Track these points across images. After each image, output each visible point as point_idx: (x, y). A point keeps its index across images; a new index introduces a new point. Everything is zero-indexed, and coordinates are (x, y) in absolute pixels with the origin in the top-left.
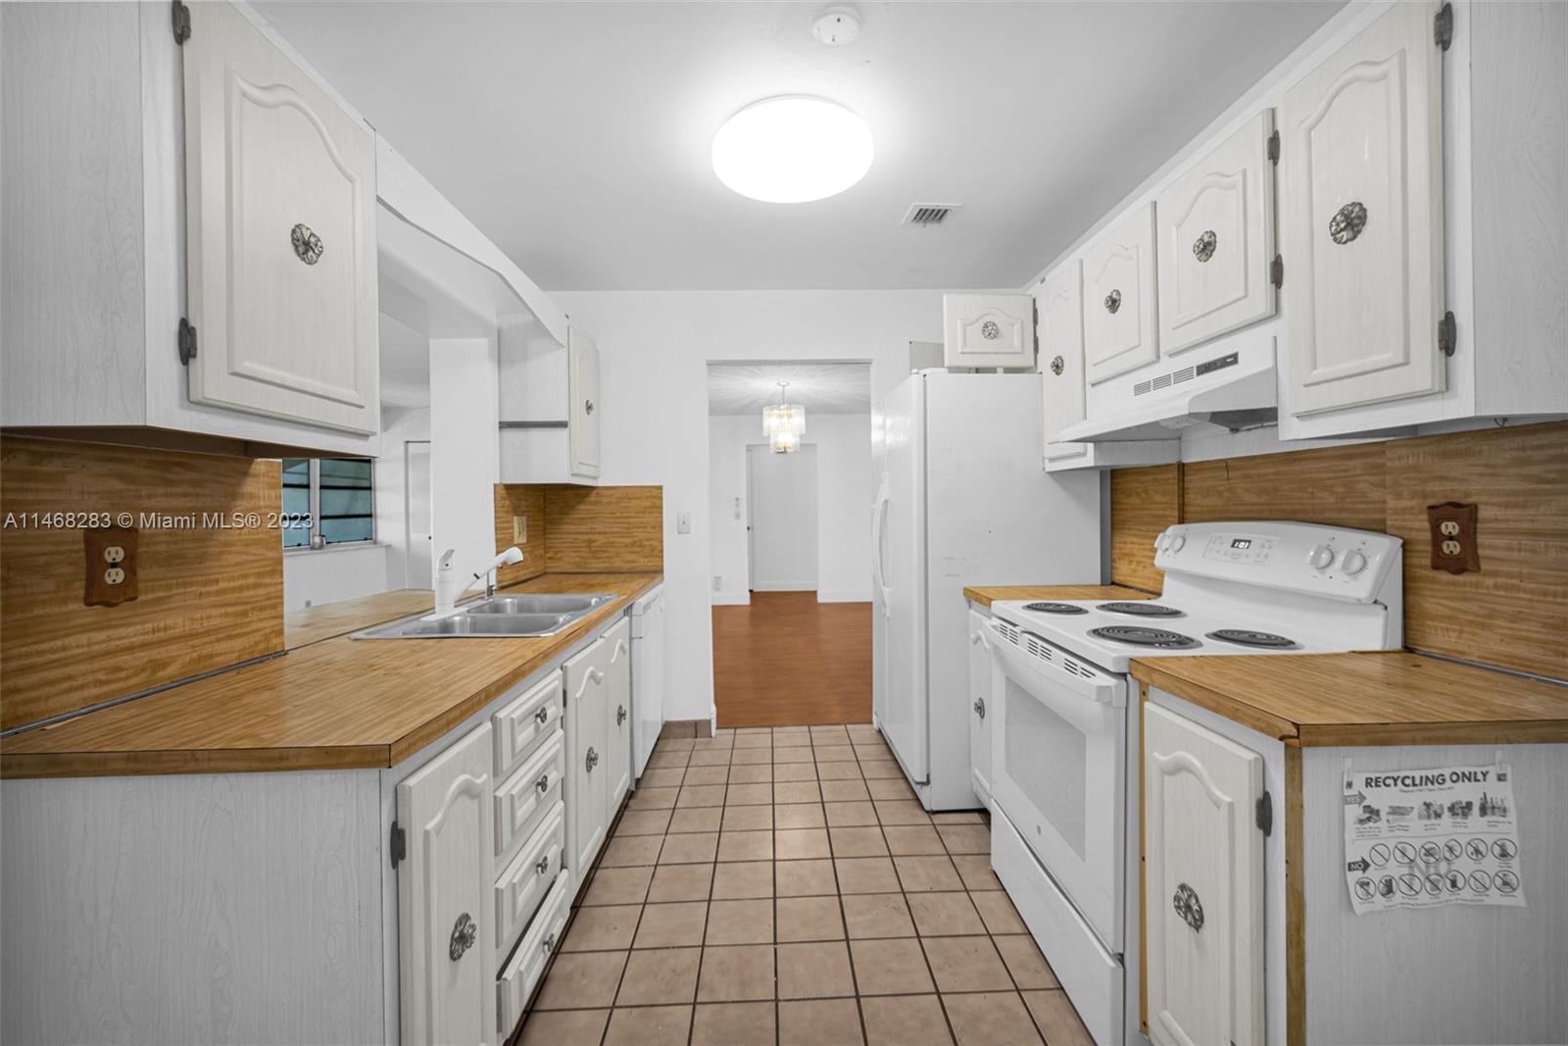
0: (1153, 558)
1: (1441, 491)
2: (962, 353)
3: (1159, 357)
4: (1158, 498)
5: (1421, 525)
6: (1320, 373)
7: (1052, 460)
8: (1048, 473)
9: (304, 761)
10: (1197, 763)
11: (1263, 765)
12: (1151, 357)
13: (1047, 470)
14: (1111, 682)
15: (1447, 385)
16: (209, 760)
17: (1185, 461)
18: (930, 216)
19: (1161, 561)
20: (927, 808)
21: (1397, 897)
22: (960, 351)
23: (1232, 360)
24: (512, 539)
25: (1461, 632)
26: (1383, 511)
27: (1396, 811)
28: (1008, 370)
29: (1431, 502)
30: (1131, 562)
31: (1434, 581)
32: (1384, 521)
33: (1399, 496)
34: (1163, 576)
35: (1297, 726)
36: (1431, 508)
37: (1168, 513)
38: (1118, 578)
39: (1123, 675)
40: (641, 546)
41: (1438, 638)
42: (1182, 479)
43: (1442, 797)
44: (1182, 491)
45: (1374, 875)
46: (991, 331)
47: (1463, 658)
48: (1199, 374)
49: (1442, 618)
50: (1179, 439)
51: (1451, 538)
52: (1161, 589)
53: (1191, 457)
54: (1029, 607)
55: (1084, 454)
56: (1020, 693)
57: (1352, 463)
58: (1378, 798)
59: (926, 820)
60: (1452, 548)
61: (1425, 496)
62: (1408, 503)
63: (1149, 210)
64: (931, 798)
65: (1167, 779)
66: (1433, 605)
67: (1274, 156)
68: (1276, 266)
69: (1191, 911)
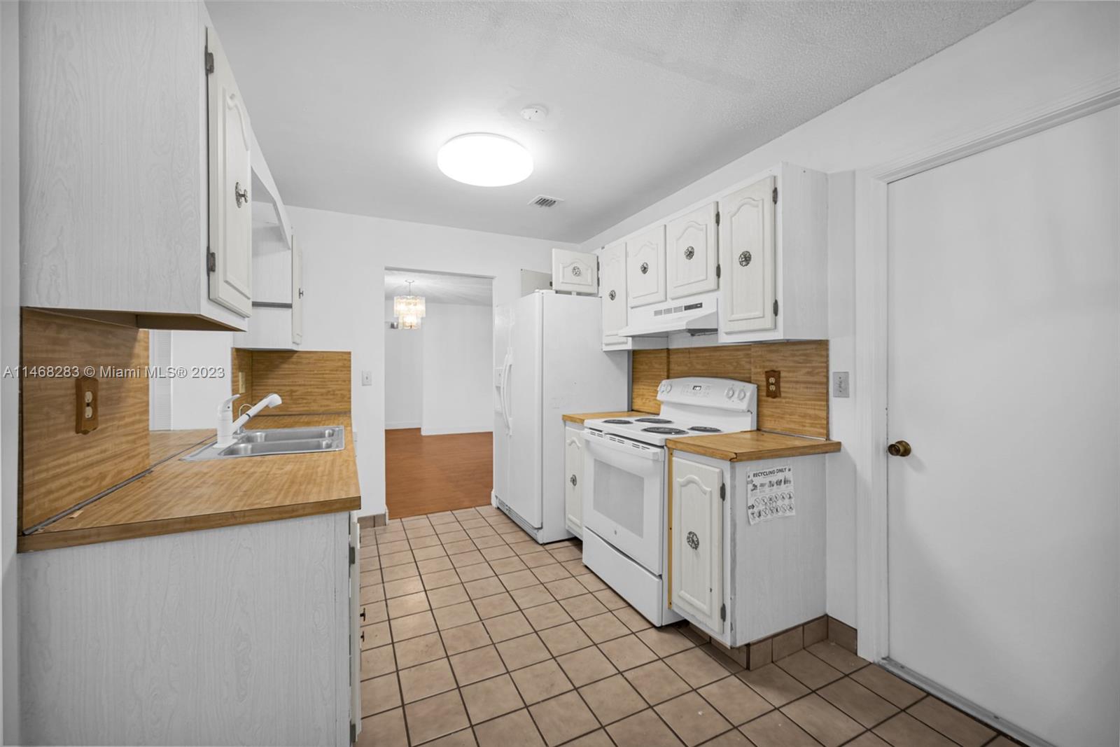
0: (656, 396)
1: (770, 366)
2: (562, 283)
3: (666, 299)
4: (657, 366)
5: (763, 378)
6: (735, 317)
7: (607, 345)
8: (605, 352)
9: (307, 511)
10: (696, 478)
11: (722, 473)
12: (663, 298)
13: (604, 350)
14: (658, 450)
15: (775, 327)
16: (244, 516)
17: (670, 347)
18: (544, 202)
19: (659, 397)
20: (541, 542)
21: (762, 517)
22: (561, 281)
23: (699, 306)
24: (238, 390)
25: (775, 421)
26: (750, 373)
27: (762, 485)
28: (579, 294)
29: (766, 370)
30: (642, 399)
31: (767, 401)
32: (750, 377)
33: (756, 367)
34: (660, 405)
35: (736, 454)
36: (766, 372)
37: (662, 373)
38: (635, 407)
39: (662, 447)
40: (334, 395)
41: (768, 424)
42: (668, 356)
43: (774, 478)
44: (669, 363)
45: (756, 510)
46: (576, 271)
47: (776, 431)
48: (685, 309)
49: (769, 416)
50: (667, 337)
51: (772, 384)
52: (659, 412)
53: (673, 346)
54: (606, 422)
55: (626, 343)
56: (603, 466)
57: (739, 353)
58: (758, 481)
59: (541, 548)
60: (773, 388)
61: (764, 367)
62: (759, 370)
63: (663, 228)
64: (542, 537)
65: (683, 489)
66: (766, 411)
67: (718, 222)
68: (718, 269)
69: (694, 542)
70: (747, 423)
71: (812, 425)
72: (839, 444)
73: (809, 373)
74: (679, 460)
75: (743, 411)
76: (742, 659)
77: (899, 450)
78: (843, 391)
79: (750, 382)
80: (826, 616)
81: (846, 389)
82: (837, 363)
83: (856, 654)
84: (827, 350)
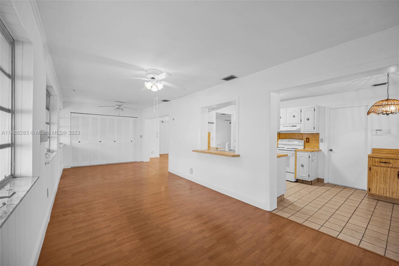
1: (307, 137)
5: (305, 139)
6: (305, 129)
10: (302, 155)
11: (309, 154)
12: (286, 124)
15: (314, 131)
19: (279, 143)
23: (296, 126)
25: (308, 147)
31: (306, 143)
33: (303, 137)
39: (294, 151)
41: (306, 147)
42: (280, 134)
43: (314, 155)
44: (280, 136)
45: (313, 160)
48: (292, 127)
57: (299, 135)
60: (308, 141)
61: (305, 137)
65: (300, 158)
66: (306, 145)
67: (301, 112)
68: (301, 120)
69: (302, 166)
70: (303, 147)
71: (316, 147)
72: (321, 150)
73: (316, 139)
74: (298, 153)
75: (302, 145)
76: (311, 183)
77: (331, 150)
78: (322, 141)
79: (302, 140)
80: (318, 178)
81: (323, 141)
82: (321, 137)
83: (324, 182)
84: (319, 134)
